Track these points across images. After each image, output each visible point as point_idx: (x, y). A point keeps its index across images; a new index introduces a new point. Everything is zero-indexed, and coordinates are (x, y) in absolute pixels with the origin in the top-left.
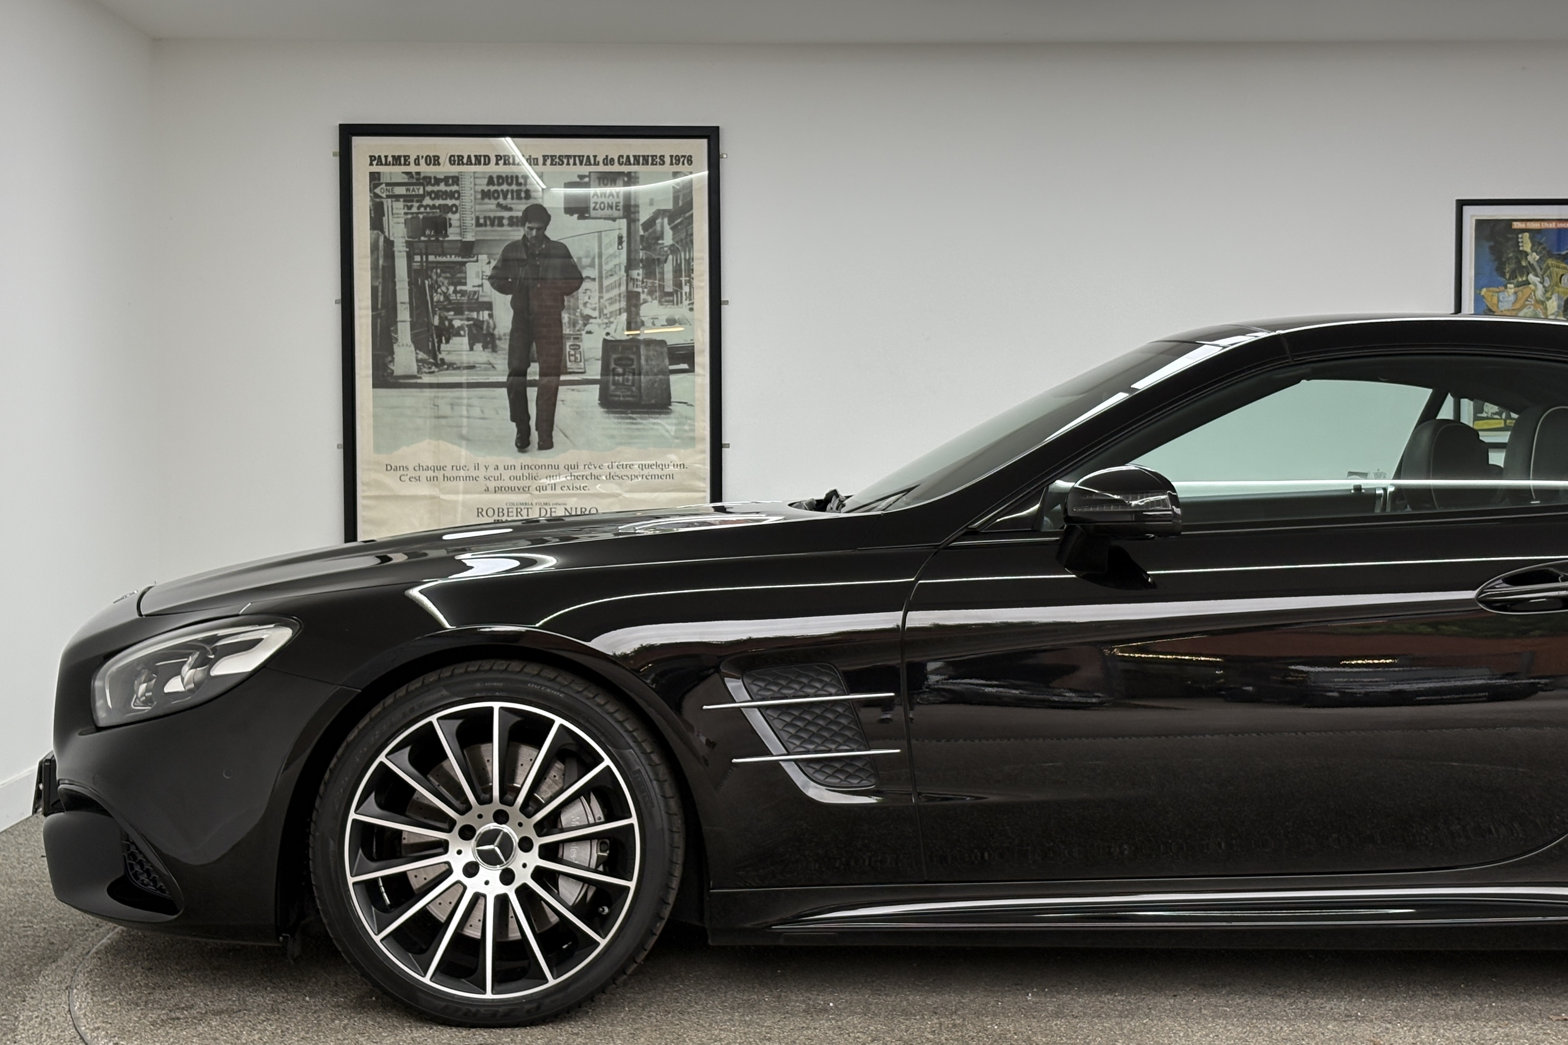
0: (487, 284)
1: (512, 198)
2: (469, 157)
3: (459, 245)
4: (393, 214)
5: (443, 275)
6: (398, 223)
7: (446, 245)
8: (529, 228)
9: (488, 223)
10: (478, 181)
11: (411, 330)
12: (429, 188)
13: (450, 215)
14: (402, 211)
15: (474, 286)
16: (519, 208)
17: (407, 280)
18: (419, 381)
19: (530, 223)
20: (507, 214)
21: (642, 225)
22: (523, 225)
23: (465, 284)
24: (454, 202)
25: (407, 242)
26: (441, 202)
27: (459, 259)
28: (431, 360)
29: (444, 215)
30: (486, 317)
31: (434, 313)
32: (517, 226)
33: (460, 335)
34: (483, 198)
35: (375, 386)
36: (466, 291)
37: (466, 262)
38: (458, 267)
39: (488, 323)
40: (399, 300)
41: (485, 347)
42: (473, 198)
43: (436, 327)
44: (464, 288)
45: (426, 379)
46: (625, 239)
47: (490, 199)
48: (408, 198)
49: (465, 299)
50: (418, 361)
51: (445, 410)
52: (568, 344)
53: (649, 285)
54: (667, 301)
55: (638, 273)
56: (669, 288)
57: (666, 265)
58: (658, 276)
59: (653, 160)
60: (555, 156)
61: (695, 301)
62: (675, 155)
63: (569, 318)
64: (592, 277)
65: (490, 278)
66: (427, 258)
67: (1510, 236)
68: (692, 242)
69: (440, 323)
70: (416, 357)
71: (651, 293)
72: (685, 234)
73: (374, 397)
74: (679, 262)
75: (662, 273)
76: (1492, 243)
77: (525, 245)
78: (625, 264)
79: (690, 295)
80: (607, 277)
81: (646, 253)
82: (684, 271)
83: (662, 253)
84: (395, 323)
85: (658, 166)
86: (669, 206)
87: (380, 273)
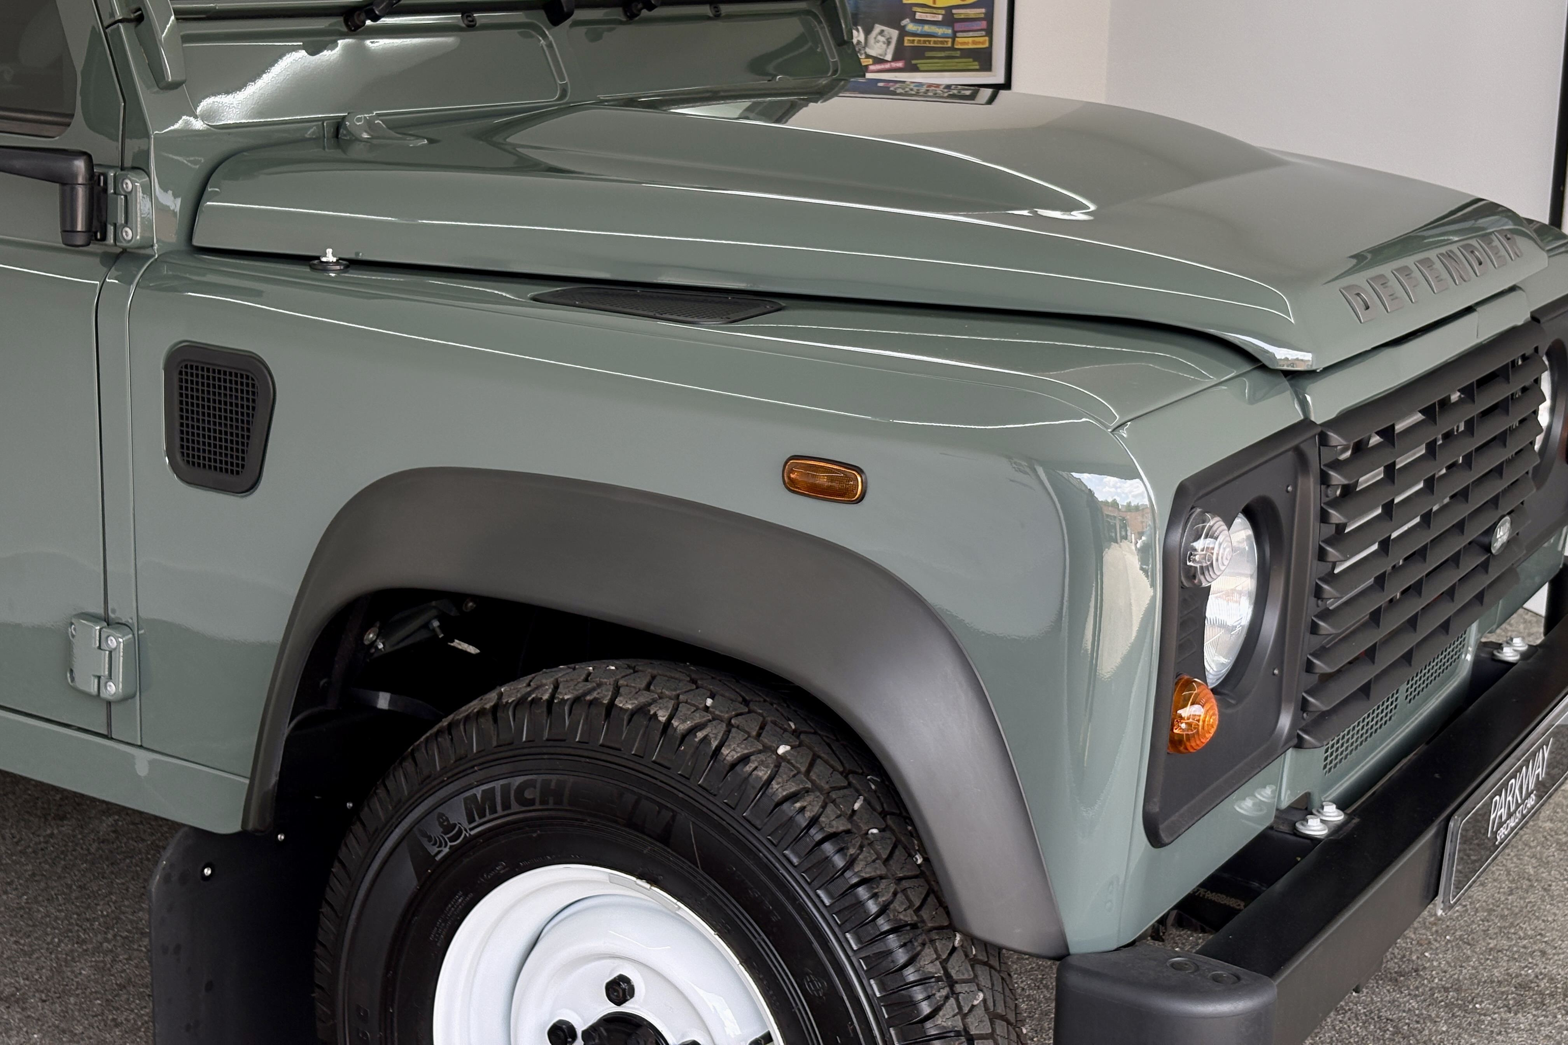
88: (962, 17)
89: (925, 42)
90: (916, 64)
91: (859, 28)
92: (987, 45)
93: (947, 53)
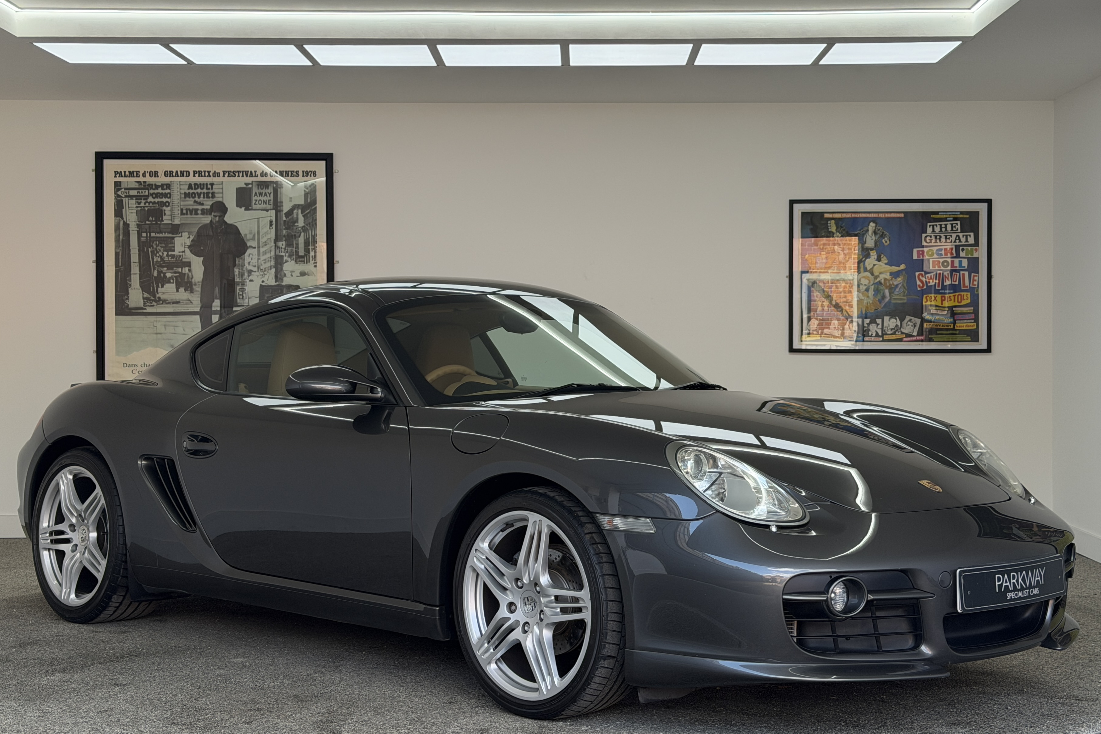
0: (188, 251)
1: (204, 197)
2: (177, 172)
3: (170, 226)
4: (129, 207)
5: (160, 245)
6: (132, 213)
7: (162, 226)
8: (214, 216)
9: (189, 213)
10: (182, 187)
11: (140, 279)
12: (151, 191)
13: (164, 208)
14: (135, 206)
15: (179, 252)
16: (208, 204)
17: (137, 248)
18: (145, 311)
19: (214, 213)
20: (200, 207)
21: (285, 214)
22: (210, 214)
23: (174, 251)
24: (167, 200)
25: (137, 224)
26: (159, 200)
27: (170, 235)
28: (152, 298)
29: (161, 208)
30: (187, 271)
31: (154, 269)
32: (207, 214)
33: (170, 283)
34: (185, 198)
35: (117, 314)
36: (174, 255)
37: (174, 237)
38: (170, 240)
39: (188, 275)
40: (132, 261)
41: (185, 290)
42: (179, 197)
43: (155, 277)
44: (173, 253)
45: (149, 310)
46: (274, 223)
47: (190, 198)
48: (138, 198)
49: (174, 260)
50: (144, 298)
51: (161, 329)
52: (238, 288)
53: (289, 251)
54: (300, 261)
55: (282, 244)
56: (301, 253)
57: (299, 239)
58: (294, 246)
59: (292, 174)
60: (231, 171)
61: (318, 261)
62: (305, 170)
63: (239, 272)
64: (254, 246)
65: (189, 247)
66: (150, 235)
67: (823, 222)
68: (316, 224)
69: (158, 275)
70: (143, 296)
71: (290, 256)
72: (311, 219)
73: (116, 321)
74: (308, 237)
75: (297, 244)
76: (812, 227)
77: (212, 227)
78: (274, 238)
79: (315, 257)
80: (262, 247)
81: (287, 232)
82: (311, 243)
83: (297, 231)
84: (131, 274)
85: (295, 178)
86: (302, 202)
87: (121, 244)
88: (959, 312)
89: (936, 325)
90: (931, 338)
91: (897, 318)
92: (975, 327)
93: (951, 332)
